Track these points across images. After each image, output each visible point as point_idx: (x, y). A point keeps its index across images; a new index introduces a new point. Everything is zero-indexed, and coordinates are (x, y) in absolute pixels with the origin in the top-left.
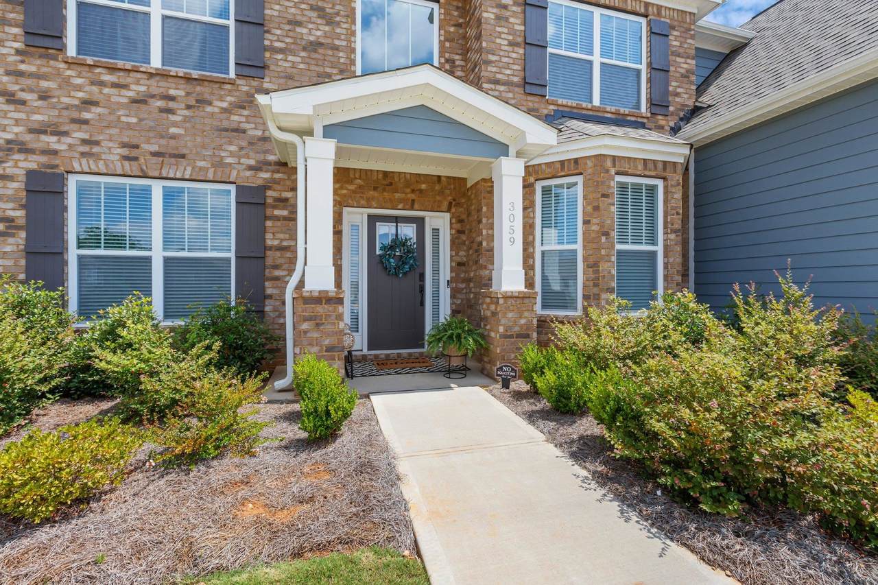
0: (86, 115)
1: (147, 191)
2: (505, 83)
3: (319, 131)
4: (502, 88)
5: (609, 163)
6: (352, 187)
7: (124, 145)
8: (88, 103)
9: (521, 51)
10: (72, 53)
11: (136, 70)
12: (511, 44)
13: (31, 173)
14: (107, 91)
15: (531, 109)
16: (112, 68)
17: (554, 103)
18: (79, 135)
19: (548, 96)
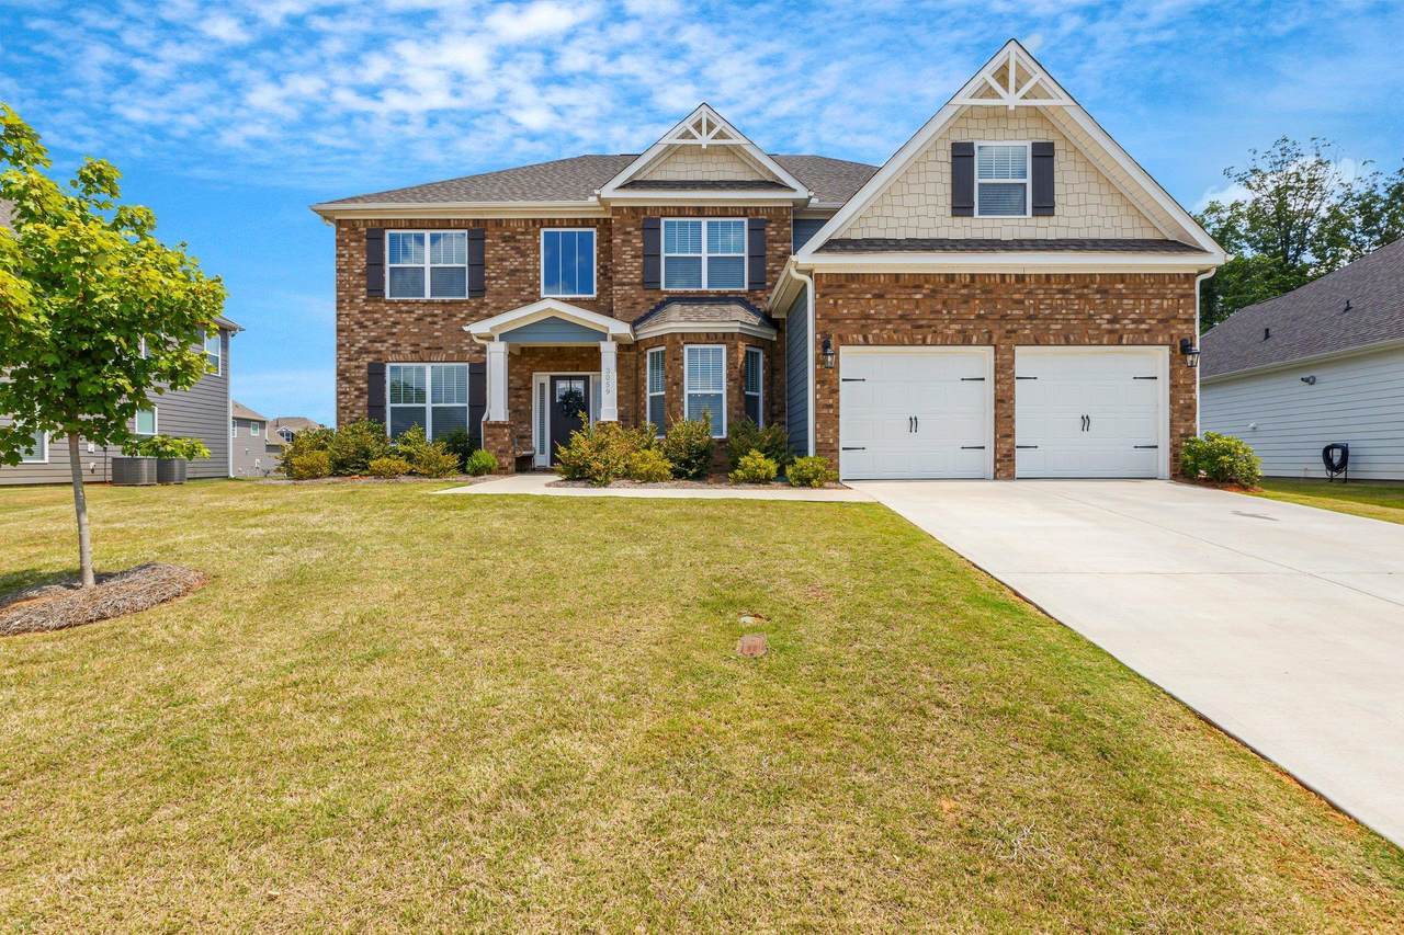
0: (395, 330)
1: (423, 370)
2: (628, 284)
3: (497, 337)
4: (627, 288)
5: (679, 337)
7: (412, 345)
8: (395, 323)
9: (641, 261)
10: (387, 297)
11: (417, 302)
12: (633, 257)
13: (370, 364)
14: (404, 315)
15: (648, 300)
16: (406, 303)
17: (667, 292)
18: (391, 341)
19: (663, 288)
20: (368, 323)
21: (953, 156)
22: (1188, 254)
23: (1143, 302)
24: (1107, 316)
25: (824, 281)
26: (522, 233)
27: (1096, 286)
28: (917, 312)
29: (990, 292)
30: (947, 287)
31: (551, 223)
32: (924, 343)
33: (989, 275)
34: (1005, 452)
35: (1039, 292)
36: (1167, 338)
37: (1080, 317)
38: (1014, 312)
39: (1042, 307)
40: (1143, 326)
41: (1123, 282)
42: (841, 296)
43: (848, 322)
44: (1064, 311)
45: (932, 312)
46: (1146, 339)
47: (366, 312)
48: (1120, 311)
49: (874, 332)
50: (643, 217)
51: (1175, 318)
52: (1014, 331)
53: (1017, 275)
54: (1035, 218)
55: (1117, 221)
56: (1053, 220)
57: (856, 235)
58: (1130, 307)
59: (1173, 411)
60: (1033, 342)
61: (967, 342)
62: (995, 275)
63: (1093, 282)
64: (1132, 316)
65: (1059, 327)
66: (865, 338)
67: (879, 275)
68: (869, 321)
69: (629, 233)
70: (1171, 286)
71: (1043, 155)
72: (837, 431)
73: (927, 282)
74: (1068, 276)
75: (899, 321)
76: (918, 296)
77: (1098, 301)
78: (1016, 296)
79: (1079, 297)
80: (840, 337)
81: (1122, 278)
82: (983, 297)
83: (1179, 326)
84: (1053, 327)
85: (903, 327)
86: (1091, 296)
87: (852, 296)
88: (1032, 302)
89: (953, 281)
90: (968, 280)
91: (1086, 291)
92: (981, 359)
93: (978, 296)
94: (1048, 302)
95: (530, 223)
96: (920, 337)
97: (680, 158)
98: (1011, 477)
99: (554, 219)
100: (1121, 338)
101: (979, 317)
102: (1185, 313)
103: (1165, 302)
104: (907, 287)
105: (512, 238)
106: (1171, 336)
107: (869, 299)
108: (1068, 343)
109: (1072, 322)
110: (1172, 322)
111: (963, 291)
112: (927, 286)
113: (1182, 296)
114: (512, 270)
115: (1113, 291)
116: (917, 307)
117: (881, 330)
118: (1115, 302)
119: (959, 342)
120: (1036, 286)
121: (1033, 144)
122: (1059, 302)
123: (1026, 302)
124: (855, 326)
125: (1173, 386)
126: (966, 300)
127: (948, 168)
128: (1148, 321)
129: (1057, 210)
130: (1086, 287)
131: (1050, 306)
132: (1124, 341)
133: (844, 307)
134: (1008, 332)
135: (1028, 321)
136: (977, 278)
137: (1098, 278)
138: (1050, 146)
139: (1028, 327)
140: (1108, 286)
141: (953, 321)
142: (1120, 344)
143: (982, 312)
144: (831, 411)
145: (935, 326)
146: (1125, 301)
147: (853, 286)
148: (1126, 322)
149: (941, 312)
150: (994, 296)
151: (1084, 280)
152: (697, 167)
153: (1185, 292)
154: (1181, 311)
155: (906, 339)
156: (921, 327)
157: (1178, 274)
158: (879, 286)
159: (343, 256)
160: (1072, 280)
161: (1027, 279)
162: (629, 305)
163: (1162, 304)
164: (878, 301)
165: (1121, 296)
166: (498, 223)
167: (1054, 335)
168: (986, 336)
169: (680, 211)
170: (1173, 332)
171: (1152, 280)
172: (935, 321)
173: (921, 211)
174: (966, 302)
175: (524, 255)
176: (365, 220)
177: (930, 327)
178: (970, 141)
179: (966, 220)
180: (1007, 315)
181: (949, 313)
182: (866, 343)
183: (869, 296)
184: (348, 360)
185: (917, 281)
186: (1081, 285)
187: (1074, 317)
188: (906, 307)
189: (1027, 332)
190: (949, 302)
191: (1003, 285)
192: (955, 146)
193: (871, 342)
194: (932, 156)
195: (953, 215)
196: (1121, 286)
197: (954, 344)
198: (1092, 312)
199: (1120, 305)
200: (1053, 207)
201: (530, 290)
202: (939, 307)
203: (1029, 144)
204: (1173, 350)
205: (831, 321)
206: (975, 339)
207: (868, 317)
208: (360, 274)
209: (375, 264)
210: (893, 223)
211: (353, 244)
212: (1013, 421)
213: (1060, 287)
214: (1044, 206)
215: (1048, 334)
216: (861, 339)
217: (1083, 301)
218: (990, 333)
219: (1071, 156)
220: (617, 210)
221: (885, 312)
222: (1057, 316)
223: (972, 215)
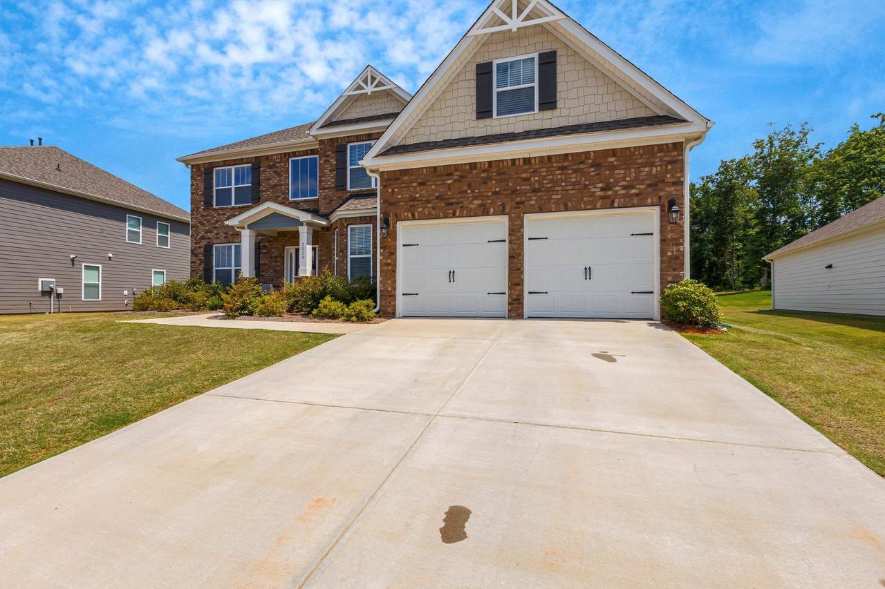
0: (217, 225)
1: (231, 247)
2: (328, 188)
3: (246, 227)
4: (327, 191)
5: (344, 221)
6: (286, 238)
7: (225, 233)
8: (217, 221)
9: (335, 173)
10: (214, 206)
11: (227, 208)
12: (331, 171)
13: (205, 245)
14: (221, 216)
15: (339, 197)
16: (222, 209)
17: (349, 192)
18: (215, 232)
19: (348, 189)
20: (205, 222)
21: (477, 74)
22: (672, 125)
23: (633, 170)
24: (600, 185)
25: (386, 177)
26: (279, 162)
27: (590, 161)
28: (449, 193)
29: (504, 173)
30: (471, 173)
31: (294, 154)
32: (454, 216)
33: (502, 161)
34: (515, 297)
35: (542, 170)
36: (655, 200)
37: (577, 187)
38: (523, 188)
39: (545, 182)
40: (633, 191)
41: (614, 155)
42: (396, 186)
43: (401, 204)
44: (563, 184)
45: (460, 193)
46: (635, 202)
47: (203, 216)
48: (612, 180)
49: (419, 210)
50: (336, 144)
51: (663, 181)
52: (523, 203)
53: (524, 159)
54: (542, 113)
55: (611, 106)
56: (556, 112)
57: (410, 142)
58: (621, 176)
59: (662, 262)
60: (538, 209)
61: (486, 213)
62: (507, 160)
63: (587, 158)
64: (622, 183)
65: (559, 197)
66: (413, 215)
67: (422, 168)
68: (416, 203)
69: (328, 156)
70: (659, 155)
71: (548, 62)
72: (394, 282)
73: (456, 170)
74: (566, 155)
75: (436, 201)
76: (449, 182)
77: (593, 173)
78: (524, 175)
79: (575, 171)
80: (396, 215)
81: (614, 152)
82: (498, 178)
83: (667, 189)
84: (554, 197)
85: (439, 205)
86: (585, 170)
87: (404, 185)
88: (536, 178)
89: (475, 168)
90: (487, 166)
91: (581, 166)
92: (498, 225)
93: (494, 178)
94: (551, 177)
95: (283, 155)
96: (451, 211)
97: (359, 103)
98: (520, 316)
99: (295, 152)
100: (613, 202)
101: (495, 193)
102: (672, 176)
103: (654, 169)
104: (443, 175)
105: (274, 166)
106: (660, 198)
107: (416, 187)
108: (567, 209)
109: (570, 192)
110: (661, 185)
111: (482, 175)
112: (456, 173)
113: (670, 163)
114: (273, 185)
115: (606, 164)
116: (449, 190)
117: (424, 208)
118: (607, 172)
119: (480, 214)
120: (541, 166)
121: (539, 54)
122: (559, 177)
123: (532, 179)
124: (406, 207)
125: (663, 241)
126: (485, 182)
127: (473, 84)
128: (638, 186)
129: (560, 104)
130: (582, 163)
131: (552, 181)
132: (616, 205)
133: (399, 193)
134: (517, 203)
135: (534, 194)
136: (493, 164)
137: (592, 154)
138: (553, 54)
139: (534, 198)
140: (601, 161)
141: (475, 198)
142: (612, 207)
143: (498, 189)
144: (390, 268)
145: (461, 202)
146: (617, 172)
147: (405, 178)
148: (617, 188)
149: (466, 192)
150: (507, 176)
151: (580, 158)
152: (369, 108)
153: (674, 159)
154: (668, 176)
155: (441, 214)
156: (452, 204)
157: (667, 144)
158: (422, 177)
159: (194, 185)
160: (570, 158)
161: (533, 161)
162: (328, 201)
163: (651, 171)
164: (422, 187)
165: (612, 168)
166: (267, 157)
167: (555, 203)
168: (501, 207)
169: (358, 138)
170: (662, 194)
171: (641, 152)
172: (463, 199)
173: (454, 118)
174: (486, 183)
175: (280, 176)
176: (204, 164)
177: (459, 203)
178: (490, 61)
179: (487, 121)
180: (517, 190)
181: (473, 192)
182: (414, 218)
183: (415, 184)
184: (196, 243)
185: (449, 171)
186: (577, 162)
187: (571, 187)
188: (441, 190)
189: (532, 202)
190: (472, 184)
191: (514, 168)
192: (478, 66)
193: (417, 217)
194: (462, 77)
195: (477, 118)
196: (613, 159)
197: (476, 215)
198: (587, 183)
199: (611, 176)
200: (556, 102)
201: (283, 196)
202: (465, 188)
203: (536, 56)
204: (662, 211)
205: (390, 204)
206: (492, 210)
207: (414, 199)
208: (201, 195)
209: (208, 187)
210: (434, 130)
211: (198, 178)
212: (522, 273)
213: (560, 165)
214: (549, 102)
215: (550, 203)
216: (410, 215)
217: (579, 175)
218: (503, 205)
219: (571, 59)
220: (322, 142)
221: (426, 195)
222: (557, 188)
223: (491, 116)
